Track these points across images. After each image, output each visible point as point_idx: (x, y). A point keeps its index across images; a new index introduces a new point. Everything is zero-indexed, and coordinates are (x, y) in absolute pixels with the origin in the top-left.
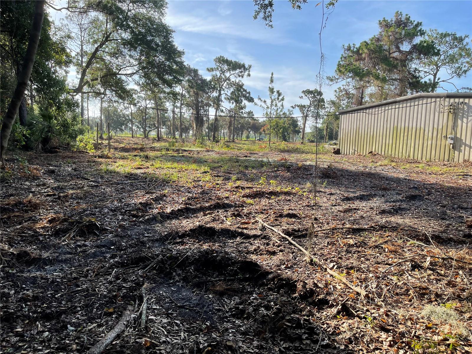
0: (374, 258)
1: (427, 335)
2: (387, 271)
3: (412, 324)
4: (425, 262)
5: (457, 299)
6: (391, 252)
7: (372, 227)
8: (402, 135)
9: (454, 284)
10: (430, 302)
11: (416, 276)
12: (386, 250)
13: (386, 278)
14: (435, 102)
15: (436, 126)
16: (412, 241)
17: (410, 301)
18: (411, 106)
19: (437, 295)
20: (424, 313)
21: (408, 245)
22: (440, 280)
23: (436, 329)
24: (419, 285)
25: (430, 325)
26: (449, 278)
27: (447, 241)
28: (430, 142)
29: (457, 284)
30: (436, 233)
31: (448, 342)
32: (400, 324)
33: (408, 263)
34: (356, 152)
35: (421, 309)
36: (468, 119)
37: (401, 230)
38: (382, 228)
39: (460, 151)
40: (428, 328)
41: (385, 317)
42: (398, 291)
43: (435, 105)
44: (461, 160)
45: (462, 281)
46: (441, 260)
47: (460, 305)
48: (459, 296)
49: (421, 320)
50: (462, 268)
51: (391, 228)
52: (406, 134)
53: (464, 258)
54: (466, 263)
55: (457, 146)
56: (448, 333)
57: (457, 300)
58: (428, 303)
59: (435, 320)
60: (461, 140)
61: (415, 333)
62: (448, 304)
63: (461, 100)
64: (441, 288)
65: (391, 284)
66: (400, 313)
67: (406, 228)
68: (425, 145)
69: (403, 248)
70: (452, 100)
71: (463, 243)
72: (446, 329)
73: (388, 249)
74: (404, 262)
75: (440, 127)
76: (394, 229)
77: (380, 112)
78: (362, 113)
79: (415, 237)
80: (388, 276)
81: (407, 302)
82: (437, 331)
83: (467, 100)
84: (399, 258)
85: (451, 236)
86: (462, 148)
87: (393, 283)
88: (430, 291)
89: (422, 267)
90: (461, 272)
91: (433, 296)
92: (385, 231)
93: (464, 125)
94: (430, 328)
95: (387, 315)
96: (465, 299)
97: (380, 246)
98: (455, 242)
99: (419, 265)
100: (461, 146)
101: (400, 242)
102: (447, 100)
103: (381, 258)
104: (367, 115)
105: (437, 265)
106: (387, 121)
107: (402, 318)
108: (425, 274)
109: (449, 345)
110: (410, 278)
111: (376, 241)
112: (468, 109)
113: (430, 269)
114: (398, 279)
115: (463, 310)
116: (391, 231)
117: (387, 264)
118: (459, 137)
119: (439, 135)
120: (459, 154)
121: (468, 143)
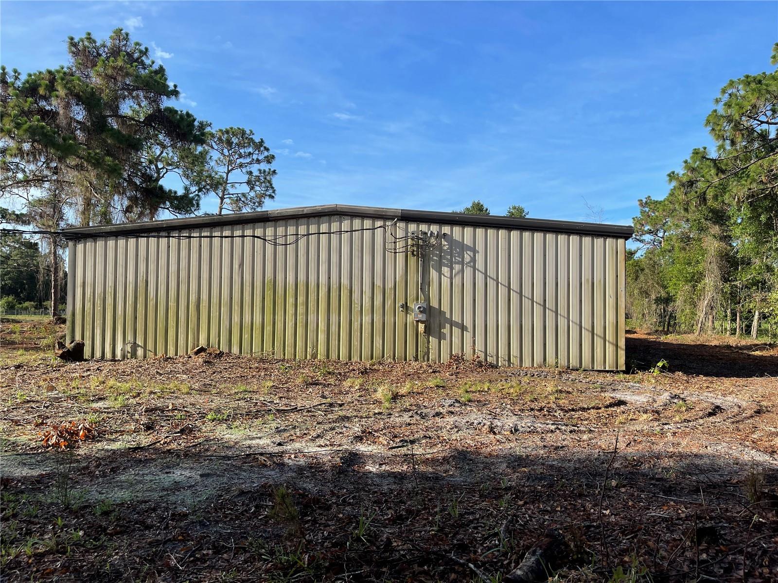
8: (290, 300)
15: (378, 282)
28: (366, 319)
36: (452, 269)
39: (441, 337)
44: (445, 358)
52: (301, 299)
55: (435, 326)
60: (441, 313)
63: (434, 228)
68: (356, 325)
70: (412, 227)
75: (390, 285)
83: (446, 229)
86: (446, 331)
93: (445, 281)
100: (441, 326)
102: (401, 225)
112: (451, 248)
118: (437, 306)
119: (389, 303)
120: (440, 343)
121: (456, 318)
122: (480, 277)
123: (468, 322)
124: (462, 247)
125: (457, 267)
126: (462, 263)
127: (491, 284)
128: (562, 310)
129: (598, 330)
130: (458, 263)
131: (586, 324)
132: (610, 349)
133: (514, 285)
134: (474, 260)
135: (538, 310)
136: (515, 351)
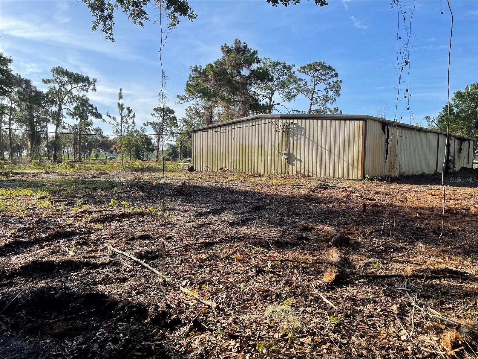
0: (225, 269)
1: (270, 334)
2: (235, 280)
3: (257, 326)
4: (267, 266)
5: (293, 296)
6: (239, 261)
7: (223, 239)
8: (247, 151)
9: (290, 283)
10: (272, 302)
11: (260, 281)
12: (235, 260)
13: (235, 287)
14: (272, 122)
15: (273, 144)
16: (257, 249)
17: (255, 304)
18: (252, 126)
19: (278, 296)
20: (266, 314)
21: (253, 252)
22: (279, 281)
23: (277, 327)
24: (262, 288)
25: (272, 324)
26: (286, 278)
27: (284, 245)
28: (269, 158)
29: (293, 282)
30: (276, 239)
31: (286, 338)
32: (246, 329)
33: (253, 270)
34: (209, 169)
35: (264, 311)
36: (297, 137)
37: (248, 239)
38: (232, 239)
39: (293, 165)
40: (270, 327)
41: (233, 325)
42: (245, 297)
43: (272, 124)
44: (294, 173)
45: (297, 279)
46: (279, 263)
47: (296, 301)
48: (294, 293)
49: (265, 321)
50: (296, 267)
51: (239, 238)
52: (250, 151)
53: (298, 258)
54: (299, 262)
55: (291, 160)
56: (287, 328)
57: (293, 297)
58: (270, 304)
59: (276, 319)
60: (293, 155)
61: (259, 334)
62: (286, 302)
63: (292, 121)
64: (280, 288)
65: (239, 292)
66: (246, 318)
67: (252, 237)
68: (266, 160)
69: (250, 255)
70: (284, 121)
71: (297, 245)
72: (285, 325)
73: (237, 259)
74: (250, 268)
75: (277, 144)
76: (242, 238)
77: (227, 130)
78: (211, 132)
79: (259, 244)
80: (237, 285)
81: (252, 307)
82: (278, 329)
83: (296, 121)
84: (246, 266)
85: (288, 240)
86: (295, 162)
87: (240, 290)
88: (271, 292)
89: (264, 272)
90: (295, 271)
91: (273, 297)
92: (234, 242)
93: (295, 142)
94: (272, 327)
95: (235, 323)
96: (299, 295)
97: (230, 257)
98: (291, 244)
99: (262, 270)
100: (293, 161)
101: (247, 250)
102: (281, 120)
103: (231, 268)
104: (216, 134)
105: (277, 268)
106: (234, 139)
107: (248, 322)
108: (267, 278)
109: (288, 339)
110: (255, 283)
111: (226, 252)
112: (297, 129)
113: (272, 272)
114: (245, 286)
115: (298, 306)
116: (239, 242)
117: (236, 273)
118: (292, 153)
119: (276, 151)
120: (293, 167)
121: (298, 157)
122: (307, 140)
123: (302, 159)
124: (301, 128)
125: (299, 136)
126: (301, 135)
127: (311, 143)
128: (337, 153)
129: (351, 162)
131: (346, 159)
132: (355, 170)
133: (319, 143)
134: (305, 133)
135: (328, 153)
136: (319, 171)
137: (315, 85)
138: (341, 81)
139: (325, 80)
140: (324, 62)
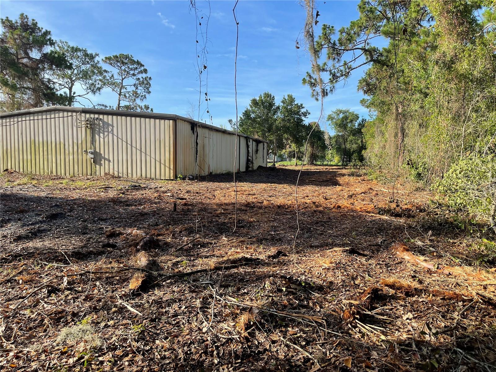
0: (5, 295)
1: (62, 361)
2: (19, 307)
3: (46, 356)
4: (62, 283)
5: (93, 311)
6: (26, 282)
7: (4, 259)
8: (41, 149)
9: (91, 297)
10: (66, 324)
11: (52, 302)
12: (21, 282)
13: (18, 315)
14: (72, 116)
15: (75, 141)
16: (50, 264)
17: (45, 331)
18: (47, 119)
19: (74, 315)
20: (59, 339)
21: (46, 269)
22: (77, 298)
23: (72, 351)
24: (55, 310)
25: (66, 349)
26: (86, 293)
27: (87, 255)
28: (71, 157)
29: (94, 296)
30: (76, 250)
31: (82, 361)
32: (33, 362)
33: (44, 290)
35: (57, 336)
36: (104, 134)
37: (38, 254)
38: (16, 257)
39: (100, 165)
40: (63, 353)
41: (15, 360)
42: (32, 325)
43: (72, 119)
44: (102, 174)
45: (99, 291)
46: (79, 277)
47: (96, 317)
48: (95, 308)
49: (56, 348)
50: (99, 279)
51: (26, 255)
52: (45, 148)
53: (101, 268)
54: (103, 272)
55: (98, 160)
56: (83, 350)
57: (93, 313)
58: (64, 326)
59: (70, 342)
60: (101, 154)
61: (49, 365)
62: (83, 321)
63: (96, 116)
64: (78, 306)
65: (23, 320)
66: (32, 349)
67: (45, 252)
68: (67, 160)
69: (40, 274)
70: (88, 116)
71: (100, 253)
72: (81, 347)
73: (23, 280)
74: (40, 289)
75: (80, 142)
76: (30, 255)
77: (12, 123)
79: (53, 259)
80: (21, 312)
81: (41, 334)
82: (73, 353)
83: (101, 117)
84: (35, 287)
85: (91, 249)
86: (102, 162)
87: (26, 317)
88: (67, 312)
89: (59, 290)
90: (98, 283)
91: (69, 318)
92: (20, 260)
93: (102, 140)
94: (66, 352)
95: (17, 357)
96: (101, 309)
97: (13, 280)
98: (95, 254)
99: (56, 289)
100: (101, 160)
101: (37, 268)
102: (83, 115)
103: (13, 293)
105: (75, 283)
106: (22, 134)
107: (35, 353)
108: (63, 296)
109: (84, 362)
110: (45, 305)
111: (8, 274)
112: (103, 125)
113: (68, 289)
114: (32, 312)
115: (99, 321)
116: (27, 259)
117: (20, 298)
118: (99, 152)
119: (80, 150)
120: (100, 168)
121: (106, 157)
122: (115, 138)
123: (111, 159)
124: (108, 124)
125: (106, 134)
126: (108, 132)
127: (120, 141)
128: (148, 153)
129: (163, 162)
130: (106, 132)
131: (158, 159)
132: (167, 170)
133: (129, 142)
134: (112, 130)
135: (138, 152)
136: (130, 171)
137: (123, 79)
138: (150, 78)
139: (134, 75)
140: (131, 56)
